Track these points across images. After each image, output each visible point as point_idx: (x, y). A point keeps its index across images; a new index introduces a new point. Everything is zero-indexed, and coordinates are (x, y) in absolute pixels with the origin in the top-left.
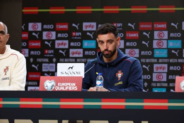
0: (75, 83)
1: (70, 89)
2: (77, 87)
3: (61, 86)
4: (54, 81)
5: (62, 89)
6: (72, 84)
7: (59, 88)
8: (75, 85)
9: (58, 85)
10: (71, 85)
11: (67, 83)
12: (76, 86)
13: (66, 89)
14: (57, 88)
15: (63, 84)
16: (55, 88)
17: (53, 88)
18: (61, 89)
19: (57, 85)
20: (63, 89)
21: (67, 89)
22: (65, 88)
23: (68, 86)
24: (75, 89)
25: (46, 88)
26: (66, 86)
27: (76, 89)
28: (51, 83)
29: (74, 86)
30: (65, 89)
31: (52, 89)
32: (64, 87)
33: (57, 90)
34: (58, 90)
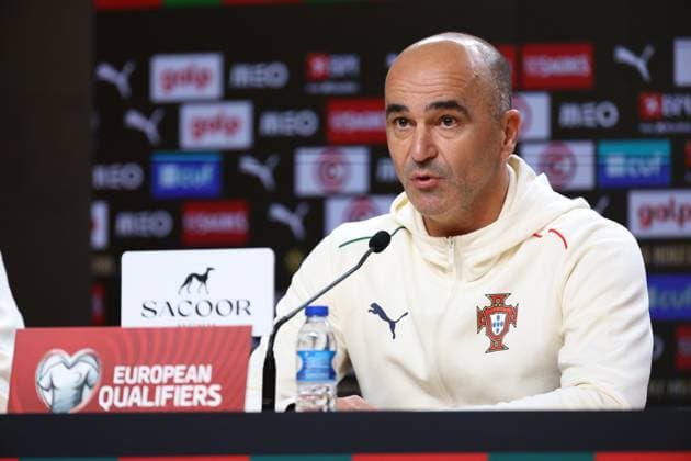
0: (210, 368)
1: (181, 401)
2: (217, 387)
3: (131, 387)
4: (93, 356)
5: (135, 404)
6: (192, 368)
7: (121, 399)
8: (207, 379)
9: (116, 381)
10: (187, 380)
11: (167, 368)
12: (213, 381)
13: (157, 403)
14: (106, 399)
15: (143, 373)
16: (95, 399)
17: (87, 394)
18: (132, 400)
19: (107, 379)
20: (139, 404)
21: (163, 403)
22: (151, 397)
23: (171, 381)
24: (209, 398)
25: (47, 397)
26: (161, 384)
27: (217, 402)
28: (74, 370)
29: (203, 383)
30: (150, 404)
31: (78, 399)
32: (146, 390)
33: (106, 406)
34: (113, 406)
